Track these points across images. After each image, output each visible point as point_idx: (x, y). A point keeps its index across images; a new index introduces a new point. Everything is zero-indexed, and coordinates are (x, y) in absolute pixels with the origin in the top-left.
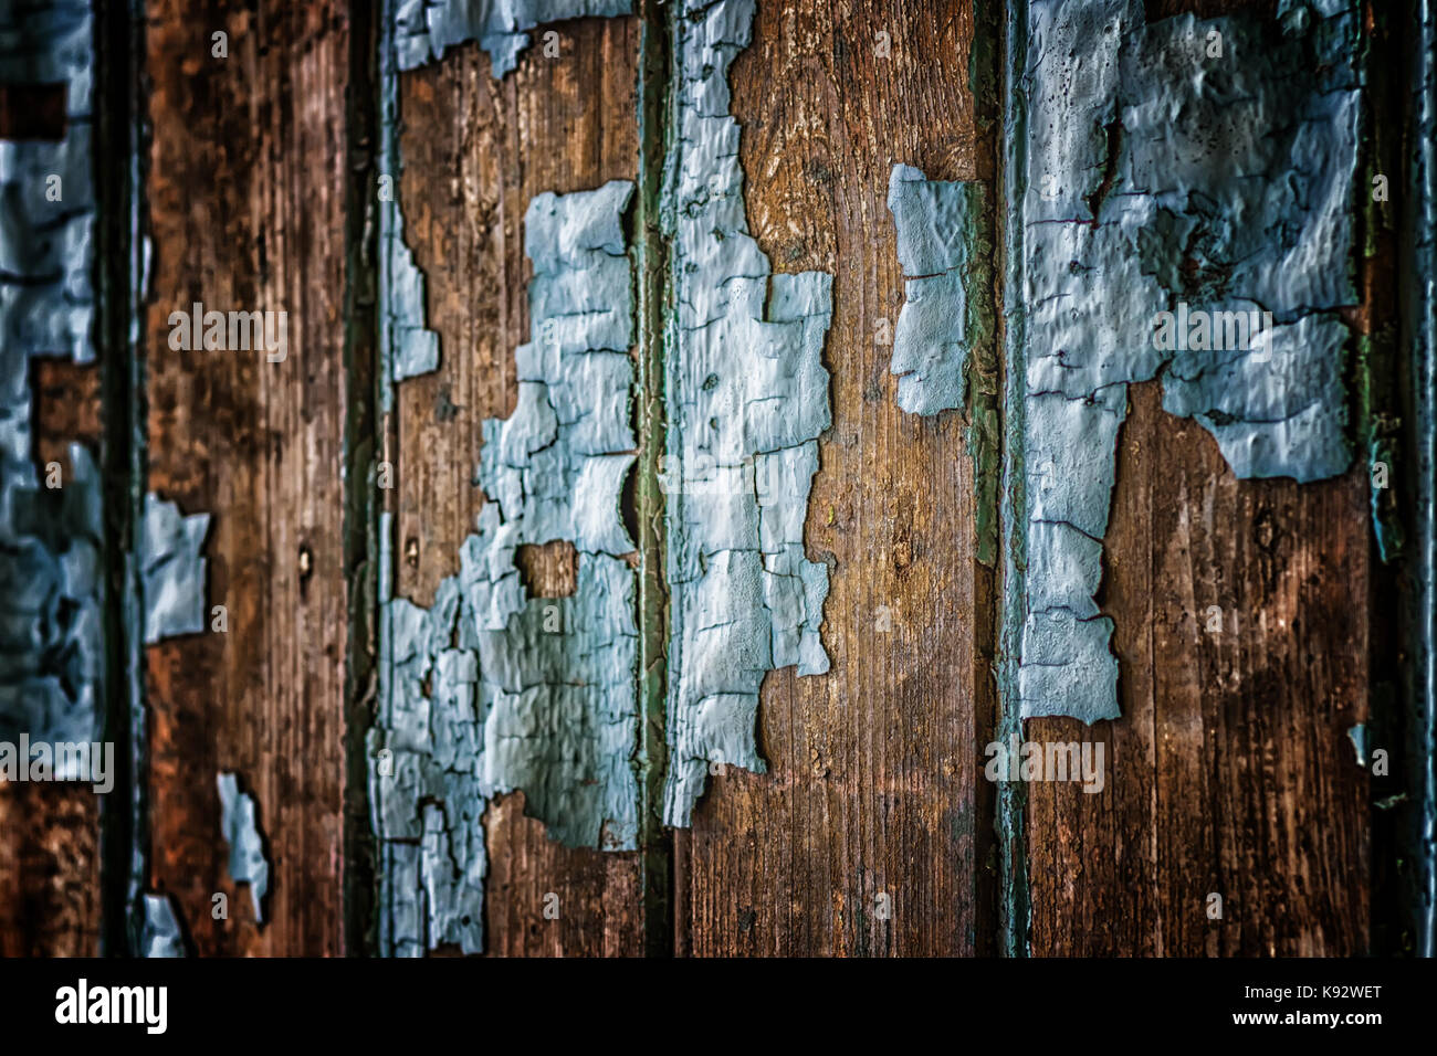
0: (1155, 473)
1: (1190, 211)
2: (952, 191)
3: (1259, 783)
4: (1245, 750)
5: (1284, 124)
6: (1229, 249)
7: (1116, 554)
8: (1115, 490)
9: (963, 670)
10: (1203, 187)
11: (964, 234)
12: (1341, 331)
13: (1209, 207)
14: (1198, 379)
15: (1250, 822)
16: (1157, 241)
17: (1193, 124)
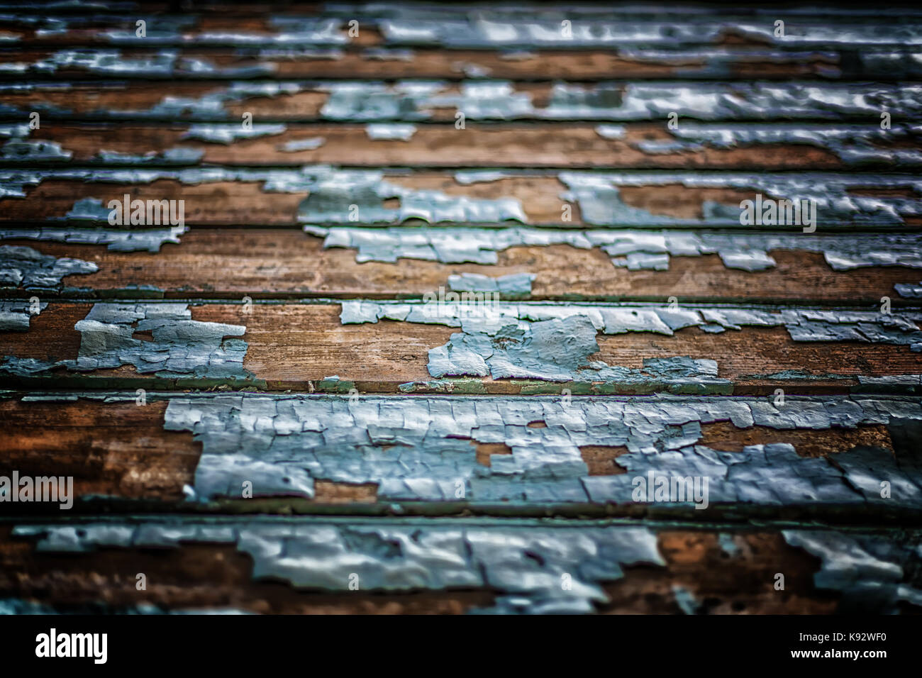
0: (430, 333)
1: (524, 339)
2: (529, 288)
3: (319, 355)
4: (330, 352)
5: (558, 362)
6: (511, 349)
7: (401, 324)
8: (423, 323)
9: (358, 290)
10: (533, 341)
11: (512, 291)
12: (483, 374)
13: (526, 343)
14: (464, 342)
15: (304, 353)
16: (513, 330)
17: (556, 336)
